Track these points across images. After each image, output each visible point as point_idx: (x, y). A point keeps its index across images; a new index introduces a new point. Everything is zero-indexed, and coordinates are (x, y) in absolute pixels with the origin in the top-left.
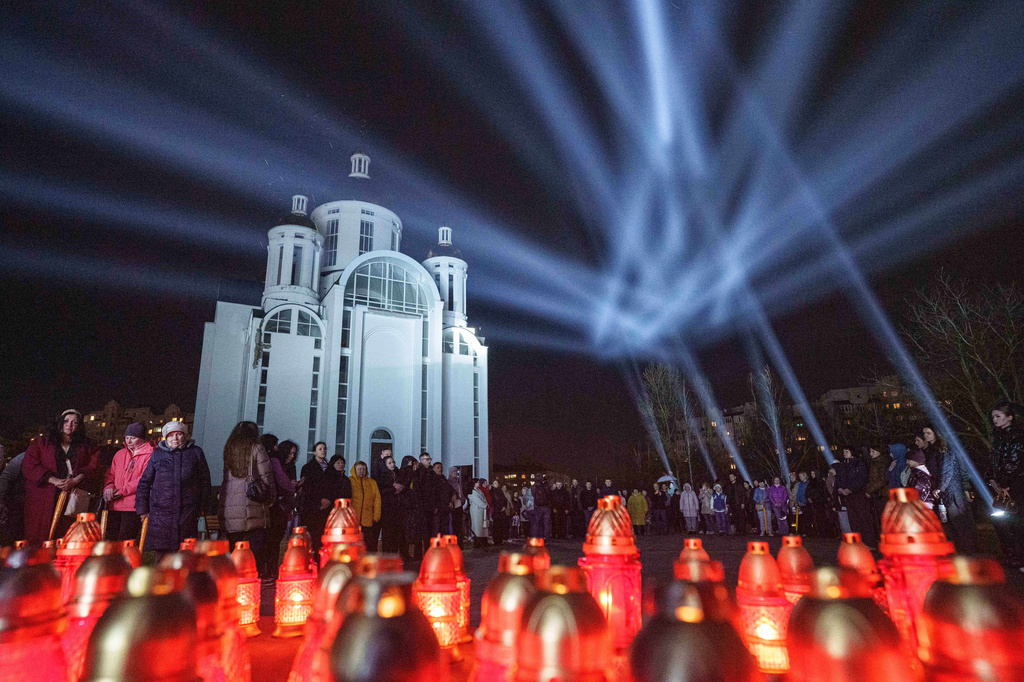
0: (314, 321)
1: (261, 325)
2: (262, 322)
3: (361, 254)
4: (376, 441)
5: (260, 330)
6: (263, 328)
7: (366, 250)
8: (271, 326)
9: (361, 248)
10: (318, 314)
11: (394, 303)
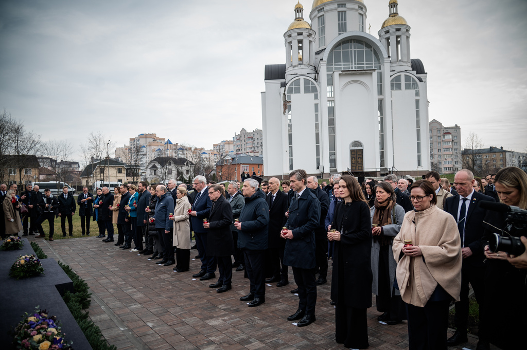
0: (313, 84)
1: (285, 91)
2: (285, 89)
3: (339, 34)
4: (353, 148)
5: (284, 94)
6: (286, 92)
7: (343, 31)
8: (291, 91)
9: (339, 31)
10: (315, 79)
11: (358, 64)
